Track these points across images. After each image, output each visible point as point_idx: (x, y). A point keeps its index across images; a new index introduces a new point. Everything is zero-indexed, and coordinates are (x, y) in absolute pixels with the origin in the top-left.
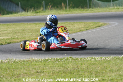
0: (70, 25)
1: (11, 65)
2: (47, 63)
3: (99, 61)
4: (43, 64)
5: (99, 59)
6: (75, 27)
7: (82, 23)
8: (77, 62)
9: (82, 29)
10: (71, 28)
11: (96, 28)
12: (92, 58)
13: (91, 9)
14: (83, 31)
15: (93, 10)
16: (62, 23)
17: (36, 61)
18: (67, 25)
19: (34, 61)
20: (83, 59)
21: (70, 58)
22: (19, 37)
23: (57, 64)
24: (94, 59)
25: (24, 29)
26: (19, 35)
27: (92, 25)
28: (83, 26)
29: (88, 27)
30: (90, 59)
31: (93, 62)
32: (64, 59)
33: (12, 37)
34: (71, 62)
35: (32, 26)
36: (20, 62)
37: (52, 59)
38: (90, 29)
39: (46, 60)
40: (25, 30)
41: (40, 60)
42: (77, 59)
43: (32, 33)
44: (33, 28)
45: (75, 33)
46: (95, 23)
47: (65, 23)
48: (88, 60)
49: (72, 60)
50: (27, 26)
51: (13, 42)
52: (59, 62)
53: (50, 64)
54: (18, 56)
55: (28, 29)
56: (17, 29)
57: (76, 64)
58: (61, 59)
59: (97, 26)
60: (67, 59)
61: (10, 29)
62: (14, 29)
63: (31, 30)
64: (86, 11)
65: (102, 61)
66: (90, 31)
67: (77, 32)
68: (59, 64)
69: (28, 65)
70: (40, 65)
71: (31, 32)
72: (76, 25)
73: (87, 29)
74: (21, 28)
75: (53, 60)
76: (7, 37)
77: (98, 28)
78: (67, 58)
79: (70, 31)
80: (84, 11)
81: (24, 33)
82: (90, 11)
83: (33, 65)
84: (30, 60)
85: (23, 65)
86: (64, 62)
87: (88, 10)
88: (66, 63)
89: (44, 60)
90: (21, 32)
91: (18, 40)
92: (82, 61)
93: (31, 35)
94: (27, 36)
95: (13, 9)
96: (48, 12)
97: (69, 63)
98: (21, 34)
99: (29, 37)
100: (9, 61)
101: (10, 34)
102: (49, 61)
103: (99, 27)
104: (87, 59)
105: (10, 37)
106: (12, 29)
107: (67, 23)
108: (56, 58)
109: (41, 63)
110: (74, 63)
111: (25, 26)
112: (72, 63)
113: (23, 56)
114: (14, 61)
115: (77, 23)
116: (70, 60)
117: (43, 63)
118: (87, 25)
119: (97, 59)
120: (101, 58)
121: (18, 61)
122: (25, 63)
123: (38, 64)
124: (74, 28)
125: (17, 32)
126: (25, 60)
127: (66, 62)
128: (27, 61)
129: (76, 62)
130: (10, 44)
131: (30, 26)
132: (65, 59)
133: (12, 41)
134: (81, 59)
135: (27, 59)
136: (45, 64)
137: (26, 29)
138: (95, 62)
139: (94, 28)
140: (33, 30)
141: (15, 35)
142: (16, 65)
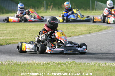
0: (72, 27)
1: (12, 67)
2: (49, 67)
3: (104, 66)
4: (45, 68)
5: (104, 65)
6: (78, 30)
7: (84, 25)
8: (81, 67)
9: (85, 32)
10: (73, 30)
11: (99, 32)
12: (96, 64)
13: (94, 11)
14: (85, 34)
15: (96, 13)
16: (64, 25)
17: (37, 64)
18: (69, 27)
19: (35, 64)
20: (86, 64)
21: (73, 62)
22: (19, 38)
23: (59, 69)
24: (98, 64)
25: (24, 30)
26: (19, 36)
27: (95, 29)
28: (86, 28)
29: (91, 31)
30: (94, 65)
31: (97, 68)
32: (66, 64)
33: (12, 38)
34: (74, 66)
35: (33, 27)
36: (20, 64)
37: (54, 63)
38: (93, 33)
39: (48, 63)
40: (26, 31)
41: (42, 64)
42: (80, 64)
43: (32, 35)
44: (34, 29)
45: (77, 36)
46: (98, 26)
47: (67, 25)
48: (92, 65)
49: (75, 65)
50: (27, 26)
51: (13, 43)
52: (61, 66)
53: (52, 68)
54: (18, 58)
55: (29, 30)
56: (17, 29)
57: (79, 69)
58: (63, 63)
59: (101, 30)
60: (70, 64)
61: (10, 29)
62: (13, 29)
63: (32, 31)
64: (89, 13)
65: (106, 67)
66: (93, 35)
67: (79, 35)
68: (62, 68)
69: (29, 68)
70: (42, 69)
71: (32, 33)
72: (78, 28)
73: (90, 32)
74: (21, 29)
75: (56, 64)
76: (7, 38)
77: (101, 31)
78: (70, 62)
79: (72, 34)
80: (86, 13)
81: (24, 34)
82: (93, 14)
83: (34, 68)
84: (31, 63)
85: (24, 68)
86: (67, 66)
87: (91, 12)
88: (69, 68)
89: (45, 63)
90: (21, 32)
91: (18, 41)
92: (86, 66)
93: (32, 36)
94: (27, 37)
95: (13, 7)
96: (50, 13)
97: (72, 68)
98: (22, 35)
99: (29, 38)
100: (9, 63)
101: (10, 35)
102: (51, 65)
103: (103, 30)
104: (90, 64)
105: (9, 38)
106: (12, 29)
107: (69, 25)
108: (59, 62)
109: (42, 67)
110: (77, 68)
111: (26, 26)
112: (75, 68)
113: (23, 58)
114: (15, 64)
115: (79, 25)
116: (72, 64)
117: (44, 66)
118: (90, 28)
119: (101, 64)
120: (105, 64)
121: (19, 63)
122: (26, 66)
123: (39, 67)
124: (76, 30)
125: (17, 32)
126: (26, 63)
127: (69, 66)
128: (28, 64)
129: (79, 67)
130: (10, 45)
131: (30, 27)
132: (68, 64)
133: (11, 42)
134: (84, 64)
135: (28, 62)
136: (46, 68)
137: (26, 29)
138: (99, 68)
139: (97, 31)
140: (33, 31)
141: (15, 36)
142: (17, 68)
